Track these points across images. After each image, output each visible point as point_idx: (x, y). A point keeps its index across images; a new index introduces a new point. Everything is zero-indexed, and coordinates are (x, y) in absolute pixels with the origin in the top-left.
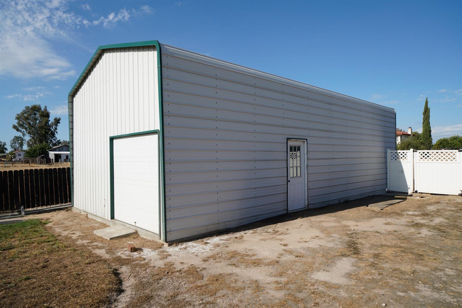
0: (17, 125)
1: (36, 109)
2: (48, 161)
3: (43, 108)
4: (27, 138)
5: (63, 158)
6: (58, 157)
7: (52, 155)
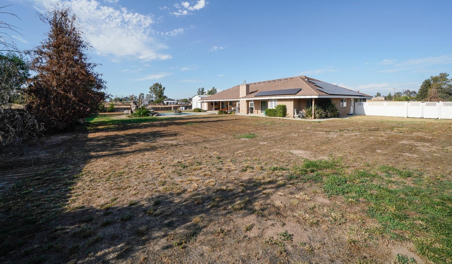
0: (150, 91)
1: (157, 84)
2: (164, 104)
3: (159, 84)
4: (154, 96)
5: (169, 103)
6: (167, 103)
7: (165, 102)
